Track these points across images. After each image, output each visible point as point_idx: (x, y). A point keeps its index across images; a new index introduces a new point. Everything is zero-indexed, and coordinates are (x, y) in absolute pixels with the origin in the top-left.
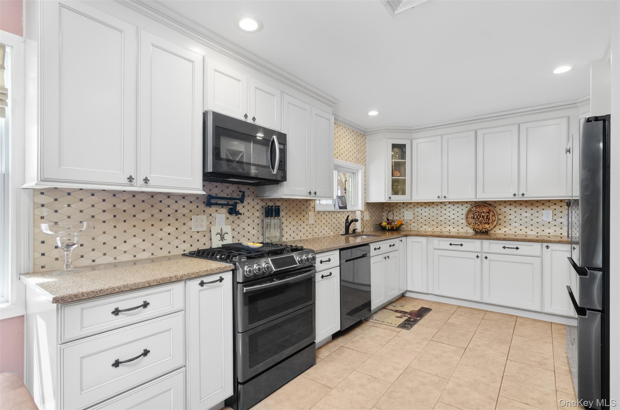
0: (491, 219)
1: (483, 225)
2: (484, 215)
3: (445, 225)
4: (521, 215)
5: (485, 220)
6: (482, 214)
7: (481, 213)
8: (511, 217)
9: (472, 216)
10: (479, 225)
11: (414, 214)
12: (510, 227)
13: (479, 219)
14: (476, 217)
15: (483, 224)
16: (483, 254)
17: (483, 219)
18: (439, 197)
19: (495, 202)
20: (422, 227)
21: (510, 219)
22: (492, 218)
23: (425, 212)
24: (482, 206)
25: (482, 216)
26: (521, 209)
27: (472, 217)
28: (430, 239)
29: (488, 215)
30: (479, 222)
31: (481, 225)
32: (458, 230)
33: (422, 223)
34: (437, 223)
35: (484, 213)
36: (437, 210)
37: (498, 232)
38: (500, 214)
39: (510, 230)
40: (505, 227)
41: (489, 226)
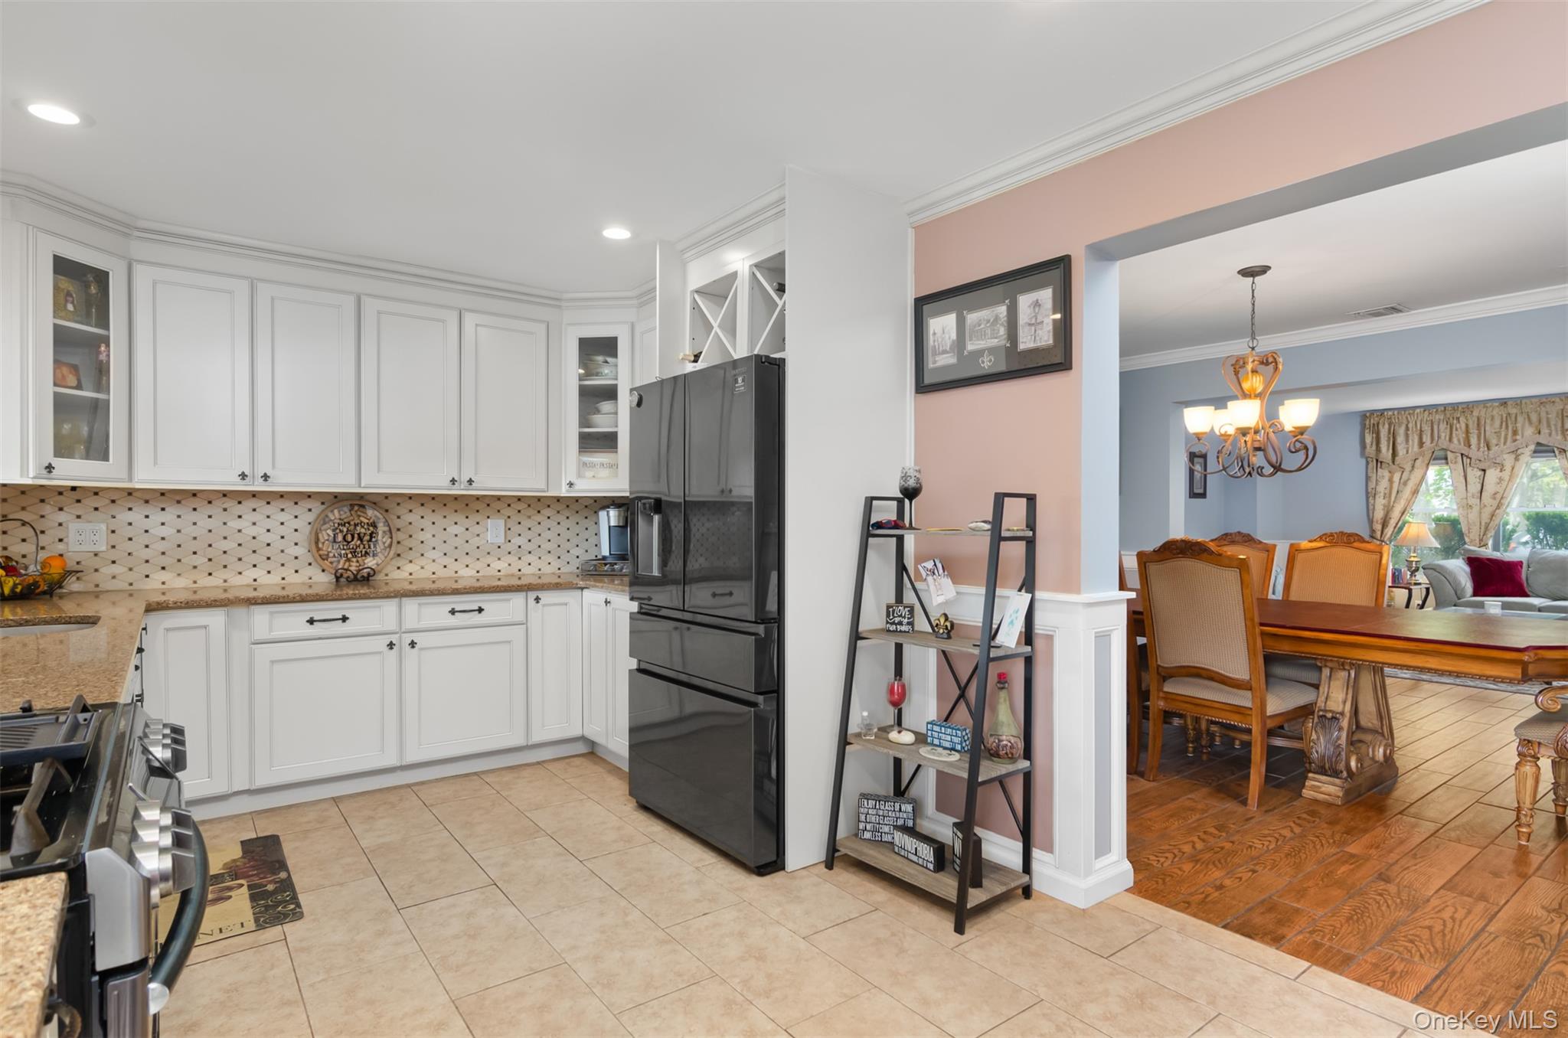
0: (380, 542)
1: (359, 559)
2: (363, 531)
3: (239, 567)
4: (445, 529)
5: (367, 546)
6: (358, 528)
7: (356, 525)
8: (426, 536)
9: (328, 535)
10: (348, 560)
11: (113, 532)
12: (422, 561)
13: (349, 542)
14: (340, 538)
15: (362, 556)
16: (404, 635)
17: (359, 542)
18: (243, 476)
19: (387, 496)
20: (147, 576)
21: (422, 542)
22: (384, 540)
23: (163, 524)
24: (356, 508)
25: (359, 534)
26: (445, 517)
27: (331, 538)
29: (372, 533)
30: (351, 552)
31: (354, 560)
32: (283, 579)
33: (147, 561)
34: (210, 560)
35: (363, 527)
36: (210, 517)
37: (396, 575)
38: (398, 530)
39: (422, 568)
40: (411, 562)
41: (375, 562)
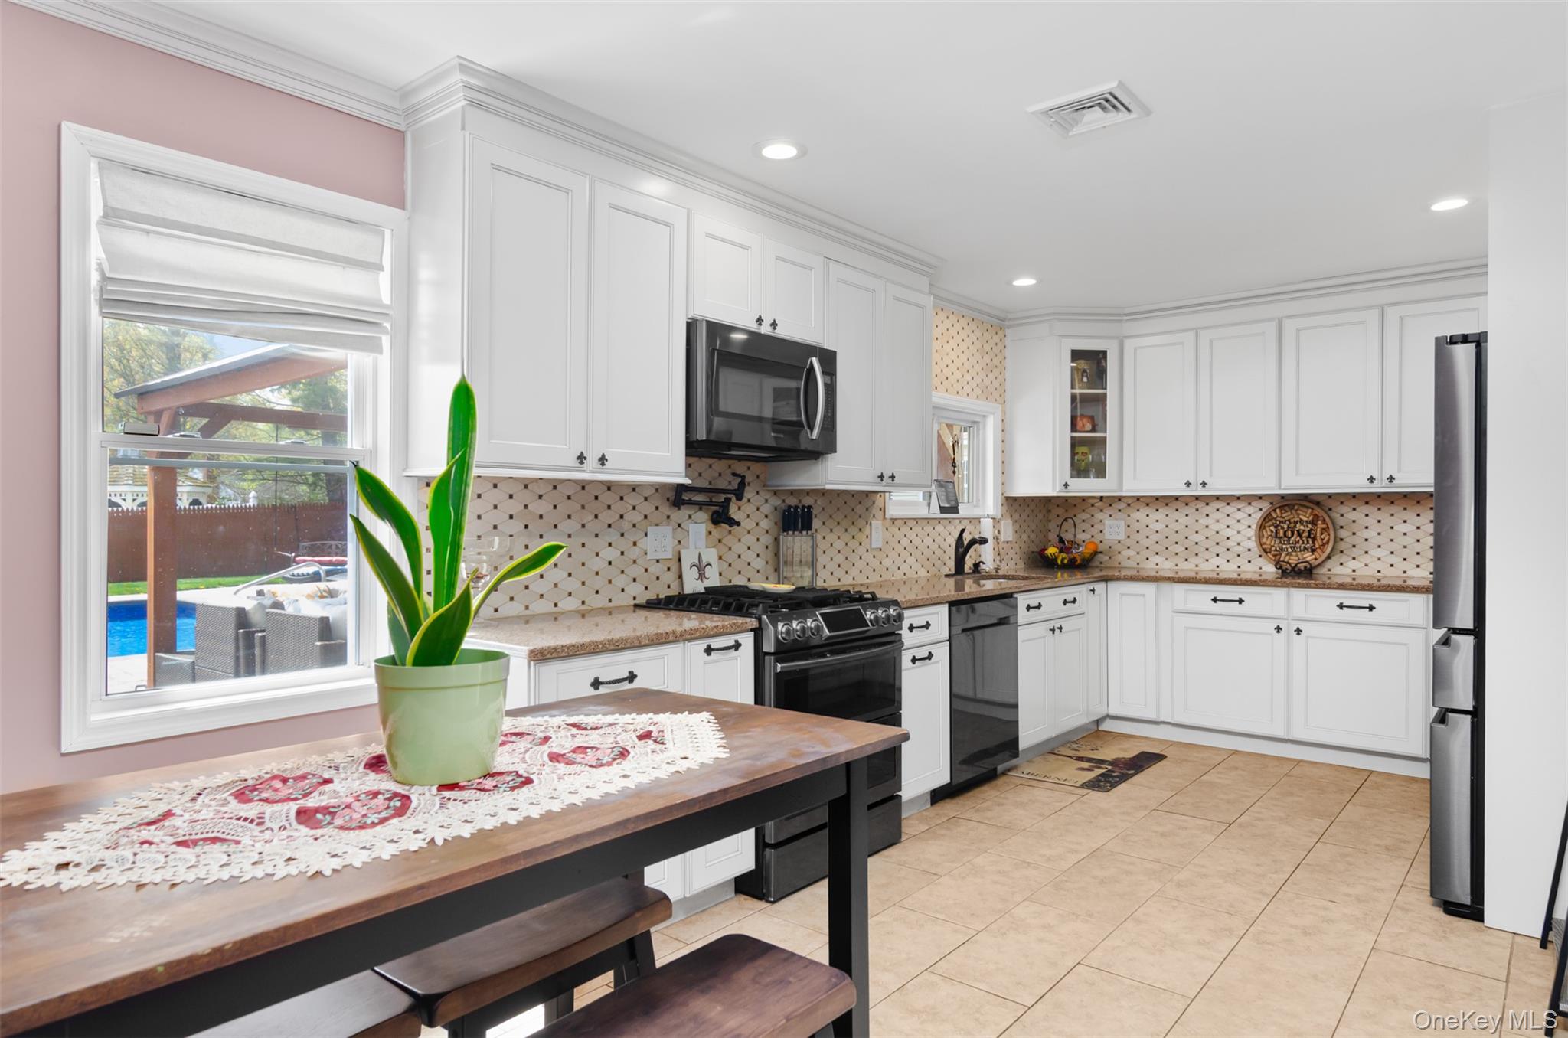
0: (1318, 539)
1: (1299, 553)
2: (1302, 528)
3: (1207, 555)
4: (1392, 528)
5: (1306, 542)
6: (1298, 526)
7: (1296, 523)
8: (1370, 534)
9: (1272, 532)
10: (1289, 554)
11: (1129, 526)
12: (1366, 559)
13: (1289, 538)
14: (1281, 534)
15: (1301, 551)
16: (1292, 622)
17: (1298, 538)
18: (1188, 484)
19: (1330, 496)
20: (1147, 559)
21: (1366, 540)
22: (1322, 537)
23: (1157, 521)
24: (1296, 507)
25: (1298, 531)
26: (1392, 515)
27: (1274, 534)
28: (1166, 587)
29: (1311, 530)
30: (1291, 547)
31: (1294, 554)
32: (1239, 567)
33: (1147, 548)
34: (1187, 549)
35: (1302, 524)
36: (1187, 515)
37: (1338, 570)
38: (1342, 527)
39: (1366, 565)
40: (1354, 559)
41: (1313, 557)
